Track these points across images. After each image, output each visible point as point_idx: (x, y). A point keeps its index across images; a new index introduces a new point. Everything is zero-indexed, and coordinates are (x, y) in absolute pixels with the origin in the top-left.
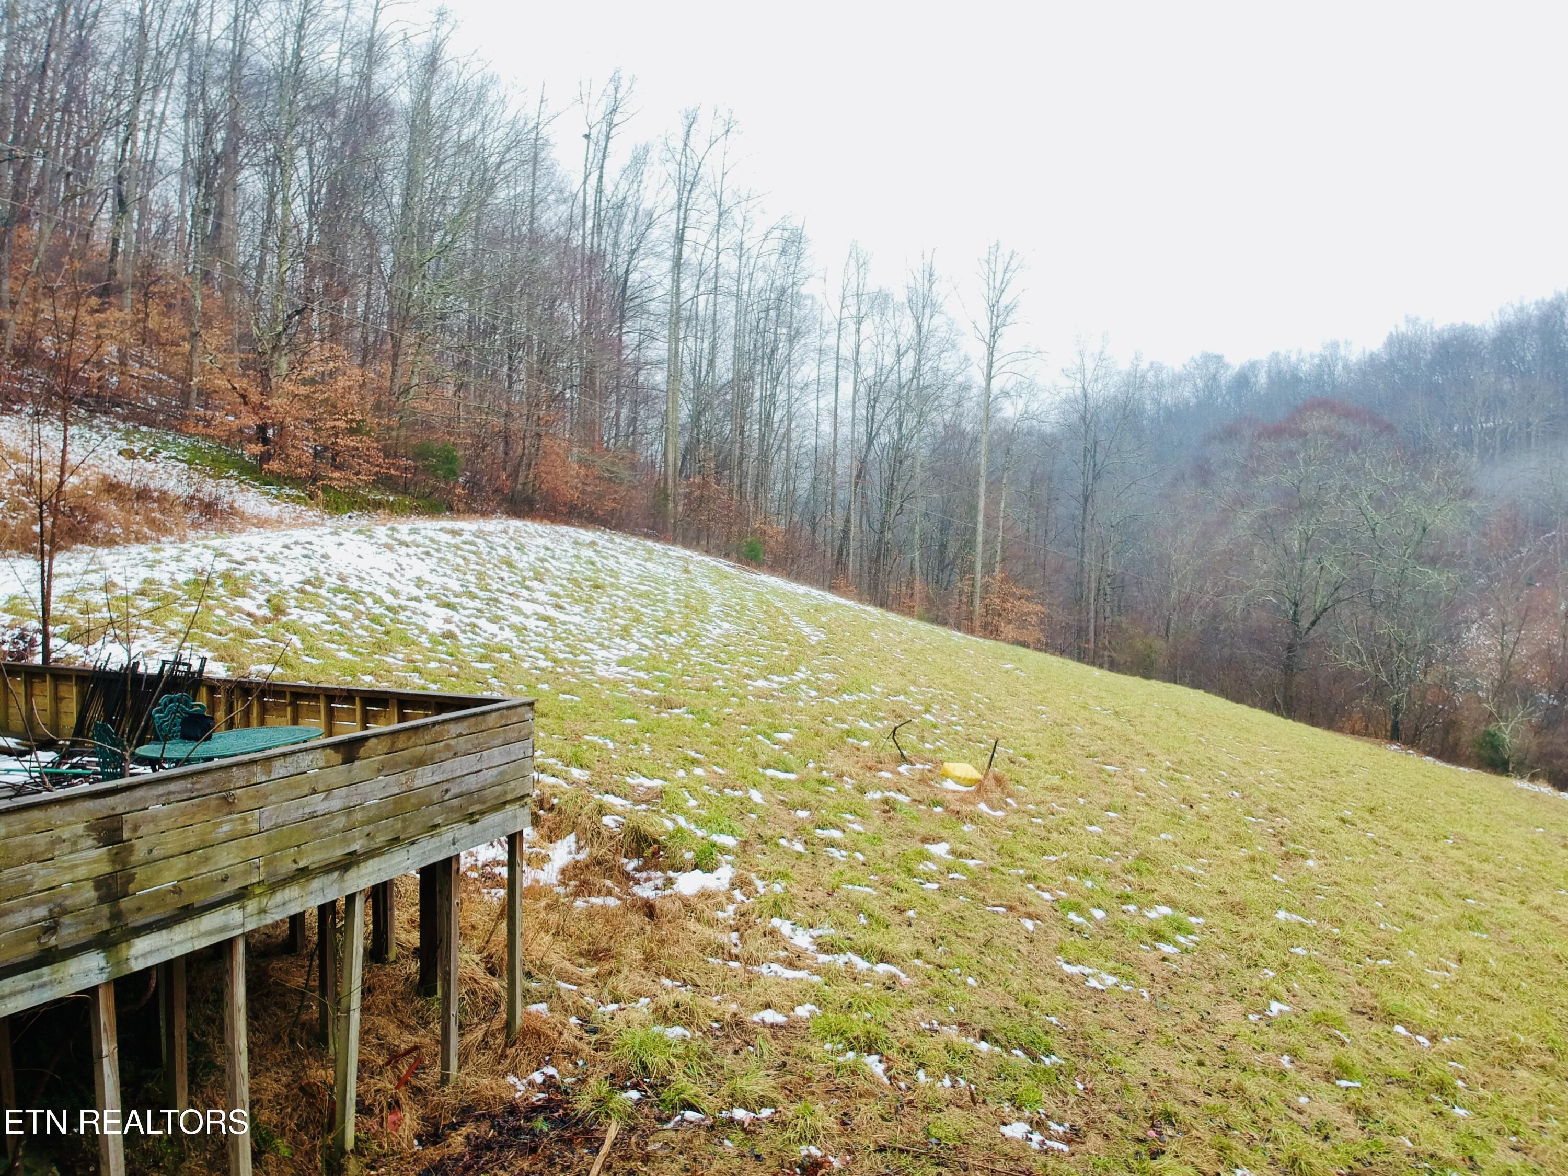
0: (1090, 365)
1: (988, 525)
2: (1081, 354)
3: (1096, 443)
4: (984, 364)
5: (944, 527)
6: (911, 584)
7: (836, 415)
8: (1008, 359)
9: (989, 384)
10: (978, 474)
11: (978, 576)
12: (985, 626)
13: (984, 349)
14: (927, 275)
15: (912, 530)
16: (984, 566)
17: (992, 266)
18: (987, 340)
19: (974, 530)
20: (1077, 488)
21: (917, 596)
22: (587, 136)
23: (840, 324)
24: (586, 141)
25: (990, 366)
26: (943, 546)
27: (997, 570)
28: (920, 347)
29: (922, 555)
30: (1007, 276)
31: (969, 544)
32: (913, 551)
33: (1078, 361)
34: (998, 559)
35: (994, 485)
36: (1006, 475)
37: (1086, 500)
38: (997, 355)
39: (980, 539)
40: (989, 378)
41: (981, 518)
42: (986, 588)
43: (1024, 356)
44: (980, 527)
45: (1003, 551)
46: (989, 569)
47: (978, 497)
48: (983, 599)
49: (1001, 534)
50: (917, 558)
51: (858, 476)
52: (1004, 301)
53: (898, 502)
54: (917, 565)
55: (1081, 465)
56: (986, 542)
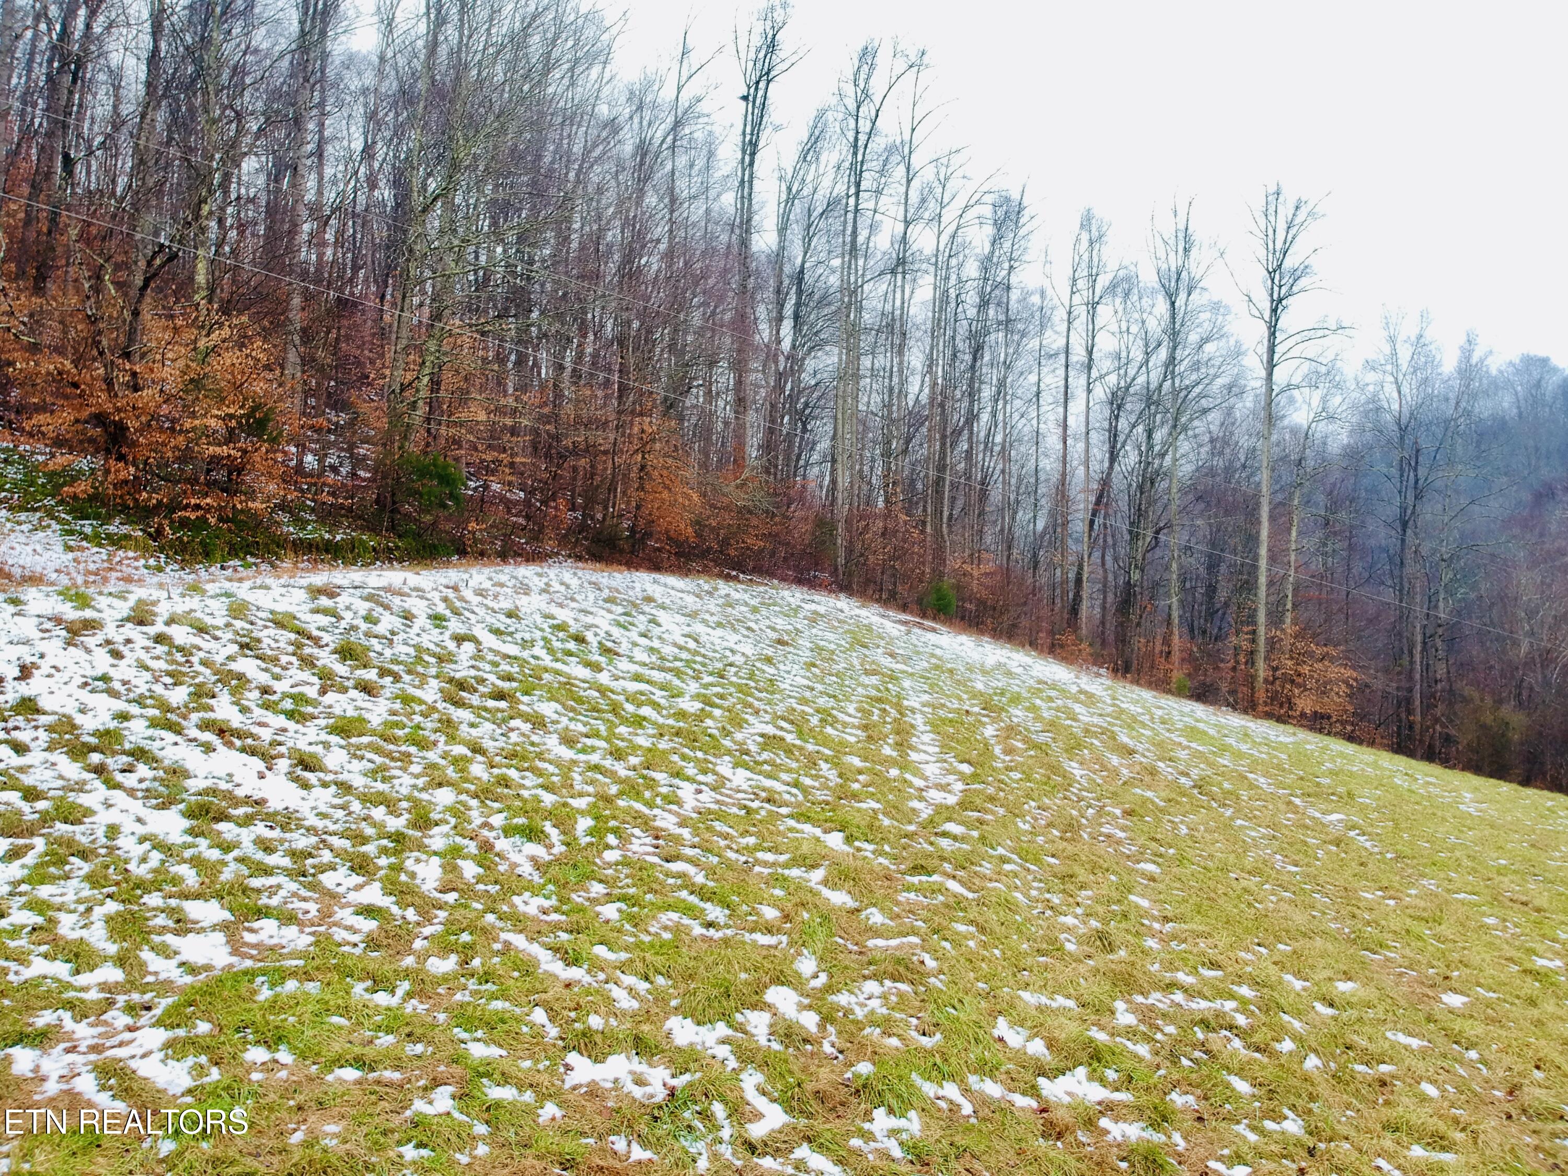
0: (1405, 354)
1: (1273, 559)
2: (1392, 340)
3: (1418, 451)
4: (1263, 349)
5: (1213, 565)
6: (1167, 641)
7: (1065, 427)
8: (1298, 338)
9: (1270, 374)
10: (1257, 496)
11: (1262, 630)
12: (1273, 698)
13: (1264, 331)
14: (1181, 235)
15: (1167, 568)
16: (1269, 614)
17: (1272, 219)
18: (1267, 317)
19: (1255, 567)
20: (1392, 511)
21: (1176, 656)
22: (745, 98)
23: (1070, 313)
24: (744, 104)
25: (1271, 350)
26: (1211, 590)
27: (1288, 621)
28: (1174, 334)
29: (1181, 601)
30: (1293, 231)
31: (1249, 586)
32: (1170, 597)
33: (1387, 350)
34: (1289, 606)
35: (1281, 511)
36: (1297, 494)
37: (1405, 525)
38: (1280, 337)
39: (1263, 580)
40: (1271, 366)
41: (1263, 551)
42: (1272, 643)
43: (1320, 333)
44: (1263, 563)
45: (1294, 595)
46: (1275, 618)
47: (1260, 523)
48: (1266, 658)
49: (1292, 573)
50: (1175, 606)
51: (1098, 502)
52: (1288, 264)
53: (1150, 534)
54: (1175, 614)
55: (1396, 480)
56: (1271, 584)
